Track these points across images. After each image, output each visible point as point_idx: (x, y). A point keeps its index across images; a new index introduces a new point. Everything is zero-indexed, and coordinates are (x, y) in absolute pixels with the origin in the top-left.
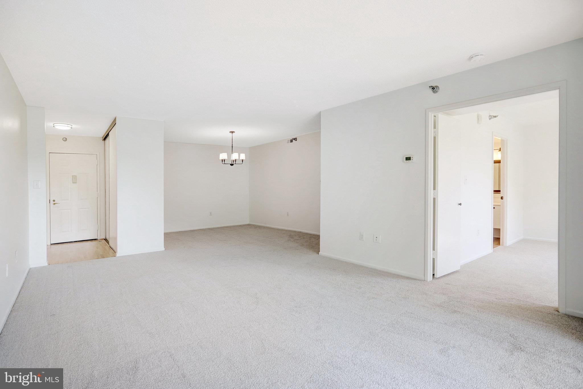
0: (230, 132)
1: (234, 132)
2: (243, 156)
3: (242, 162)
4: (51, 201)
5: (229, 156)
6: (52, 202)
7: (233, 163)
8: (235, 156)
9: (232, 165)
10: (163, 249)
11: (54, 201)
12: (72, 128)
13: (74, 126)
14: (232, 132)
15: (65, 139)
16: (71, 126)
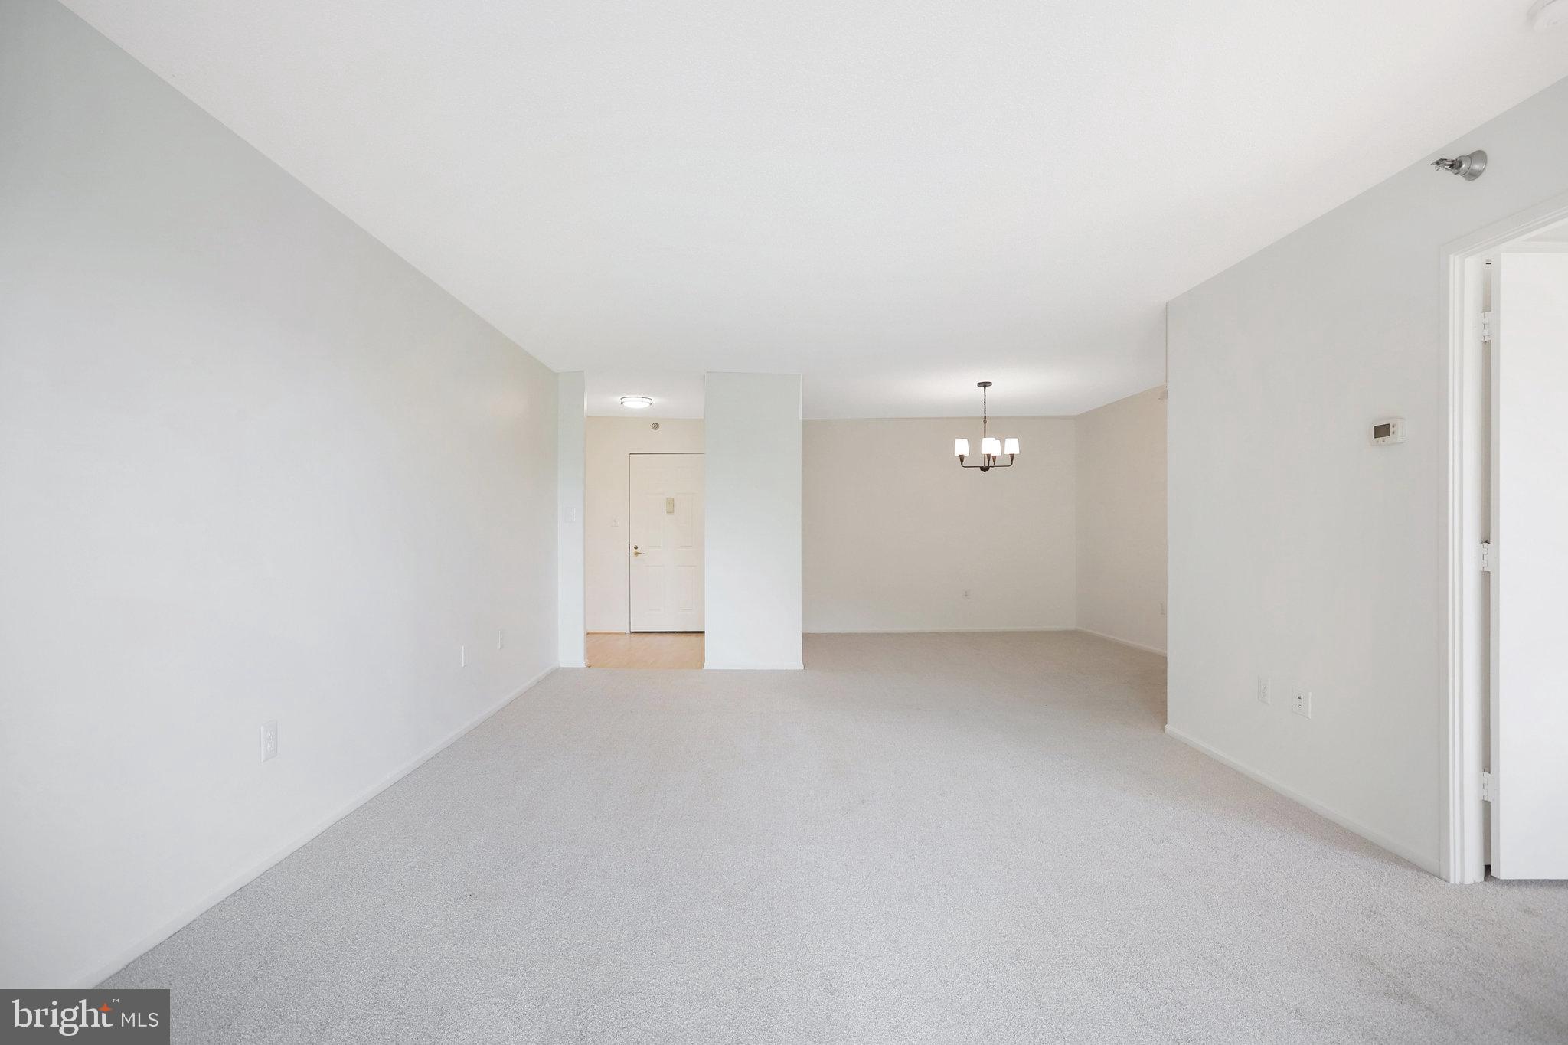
0: (980, 384)
1: (990, 384)
2: (1013, 446)
3: (1012, 460)
4: (632, 548)
5: (975, 446)
6: (633, 550)
7: (987, 465)
8: (990, 446)
9: (985, 469)
10: (800, 665)
11: (636, 548)
12: (651, 404)
13: (655, 400)
14: (985, 385)
15: (656, 426)
16: (649, 401)
